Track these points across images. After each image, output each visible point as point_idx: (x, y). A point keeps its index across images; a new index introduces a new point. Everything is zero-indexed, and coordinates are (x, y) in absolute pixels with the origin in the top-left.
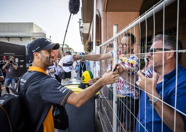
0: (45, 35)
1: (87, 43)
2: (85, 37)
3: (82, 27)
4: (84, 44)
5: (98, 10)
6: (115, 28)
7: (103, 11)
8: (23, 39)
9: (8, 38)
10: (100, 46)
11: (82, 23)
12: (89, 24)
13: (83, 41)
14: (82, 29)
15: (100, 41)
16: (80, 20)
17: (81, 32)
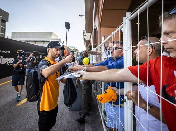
0: (60, 40)
1: (88, 46)
2: (87, 42)
3: (85, 36)
4: (86, 47)
5: (95, 26)
6: (103, 38)
7: (99, 27)
8: (45, 42)
9: (35, 42)
10: (96, 48)
11: (85, 33)
12: (90, 34)
13: (86, 45)
14: (85, 37)
15: (96, 45)
16: (84, 31)
17: (84, 39)
